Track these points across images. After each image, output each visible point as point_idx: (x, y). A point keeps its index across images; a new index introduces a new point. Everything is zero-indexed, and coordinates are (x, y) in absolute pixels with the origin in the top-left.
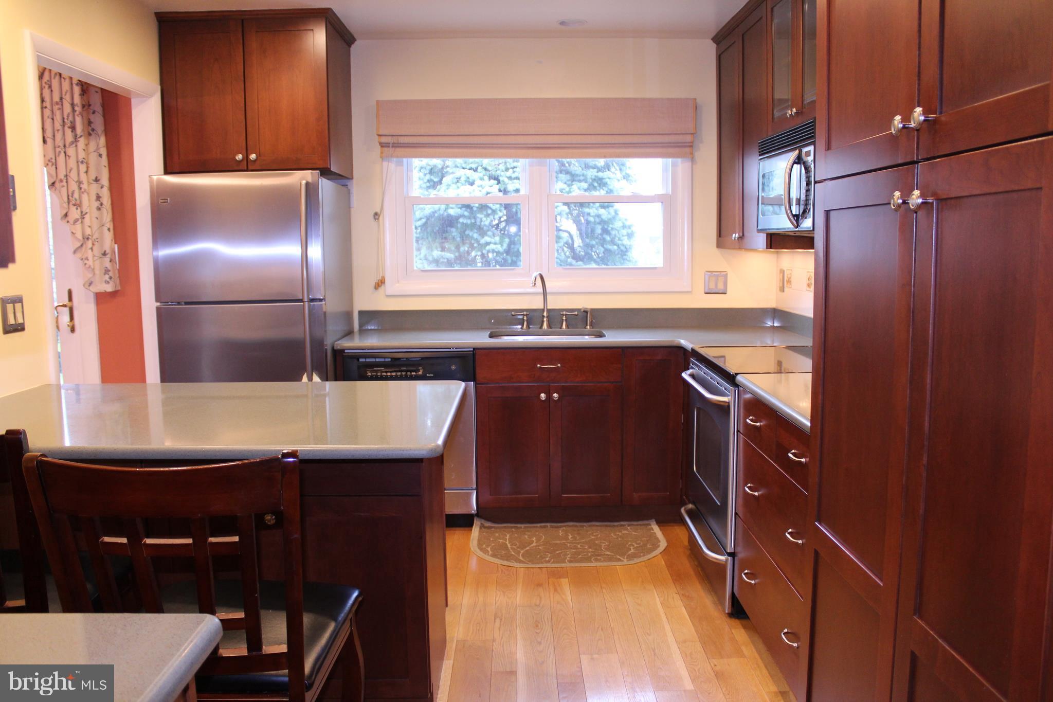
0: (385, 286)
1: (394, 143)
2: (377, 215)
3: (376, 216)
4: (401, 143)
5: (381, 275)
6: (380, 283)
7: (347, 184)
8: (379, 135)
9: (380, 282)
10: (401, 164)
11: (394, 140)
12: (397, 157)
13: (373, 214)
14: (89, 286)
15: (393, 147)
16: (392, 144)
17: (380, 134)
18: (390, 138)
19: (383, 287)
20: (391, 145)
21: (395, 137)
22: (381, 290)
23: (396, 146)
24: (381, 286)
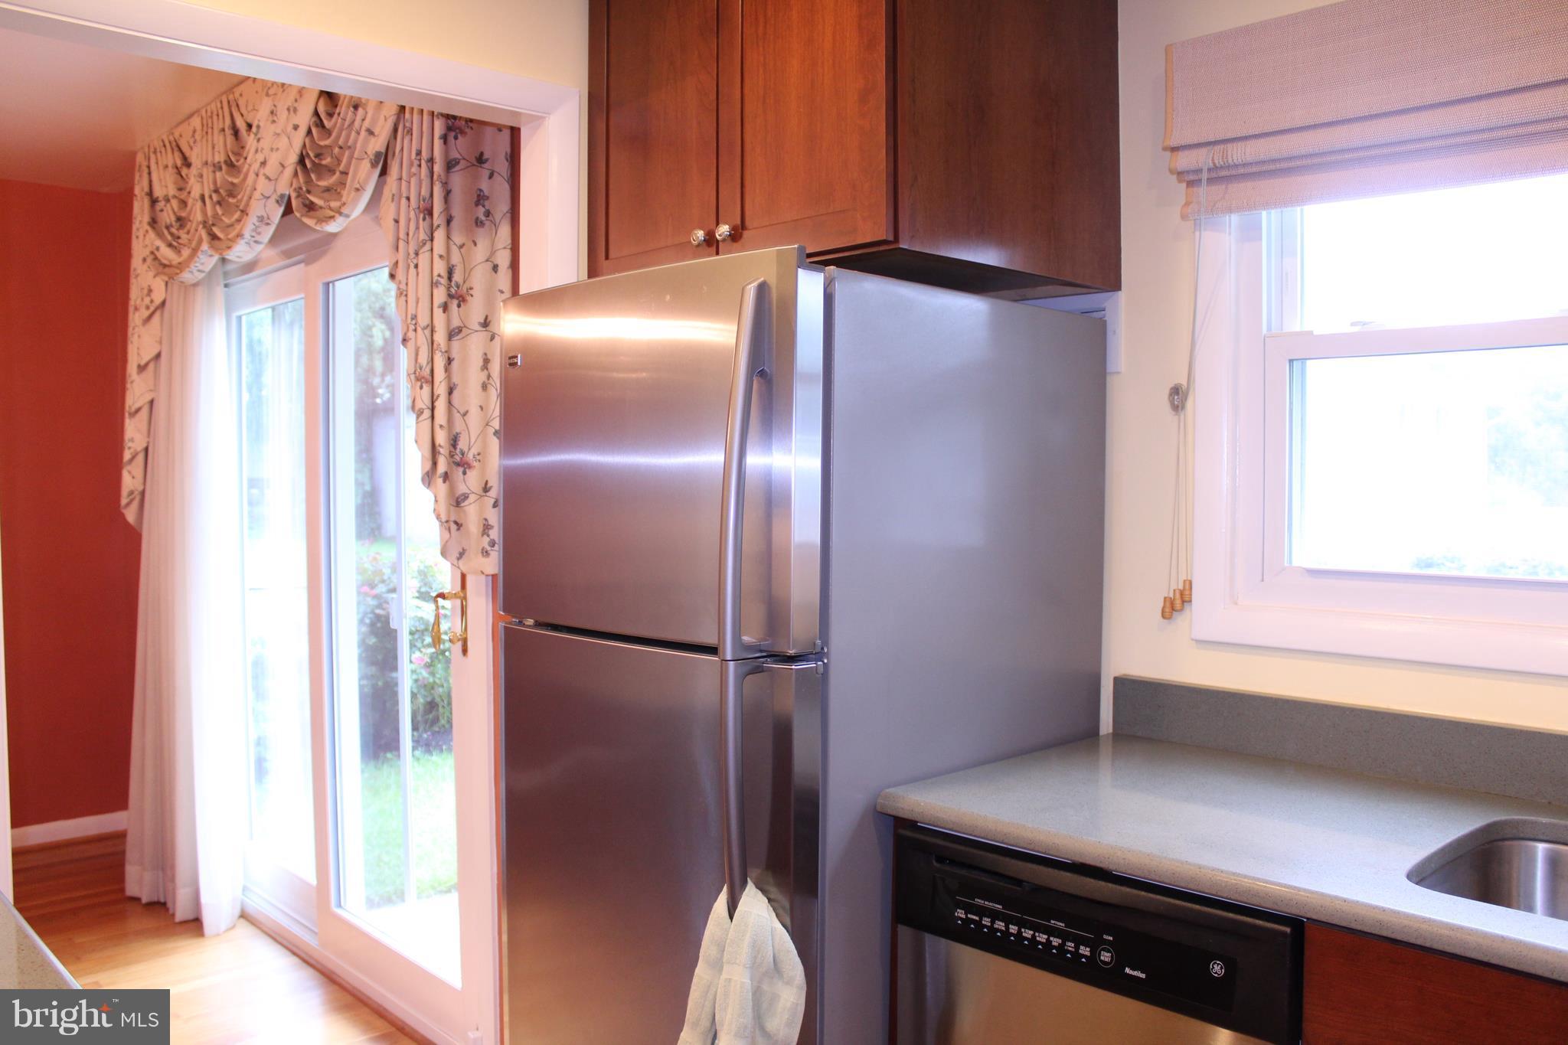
0: (1191, 610)
1: (1215, 168)
2: (1178, 394)
3: (1178, 397)
4: (1236, 166)
5: (1183, 577)
6: (1176, 604)
7: (1103, 306)
8: (1174, 149)
9: (1178, 596)
10: (1251, 233)
11: (1215, 156)
12: (1239, 209)
13: (1167, 392)
14: (458, 559)
15: (1210, 181)
16: (1209, 170)
17: (1174, 143)
18: (1203, 151)
19: (1187, 611)
20: (1205, 176)
21: (1217, 148)
22: (1181, 620)
23: (1223, 175)
24: (1182, 610)
